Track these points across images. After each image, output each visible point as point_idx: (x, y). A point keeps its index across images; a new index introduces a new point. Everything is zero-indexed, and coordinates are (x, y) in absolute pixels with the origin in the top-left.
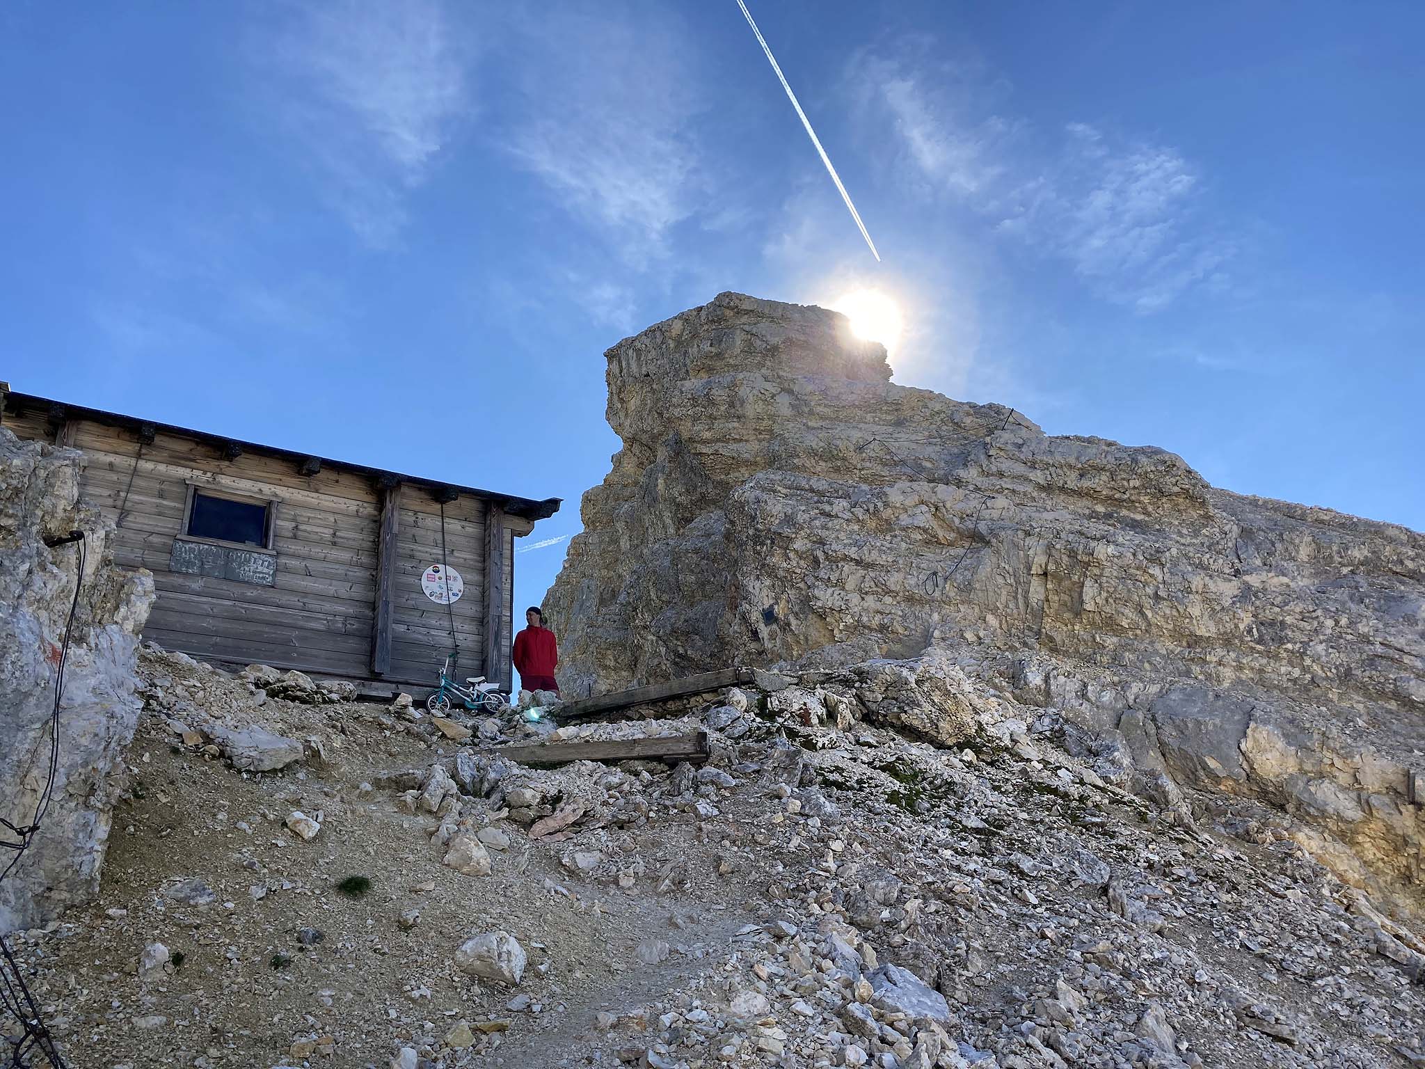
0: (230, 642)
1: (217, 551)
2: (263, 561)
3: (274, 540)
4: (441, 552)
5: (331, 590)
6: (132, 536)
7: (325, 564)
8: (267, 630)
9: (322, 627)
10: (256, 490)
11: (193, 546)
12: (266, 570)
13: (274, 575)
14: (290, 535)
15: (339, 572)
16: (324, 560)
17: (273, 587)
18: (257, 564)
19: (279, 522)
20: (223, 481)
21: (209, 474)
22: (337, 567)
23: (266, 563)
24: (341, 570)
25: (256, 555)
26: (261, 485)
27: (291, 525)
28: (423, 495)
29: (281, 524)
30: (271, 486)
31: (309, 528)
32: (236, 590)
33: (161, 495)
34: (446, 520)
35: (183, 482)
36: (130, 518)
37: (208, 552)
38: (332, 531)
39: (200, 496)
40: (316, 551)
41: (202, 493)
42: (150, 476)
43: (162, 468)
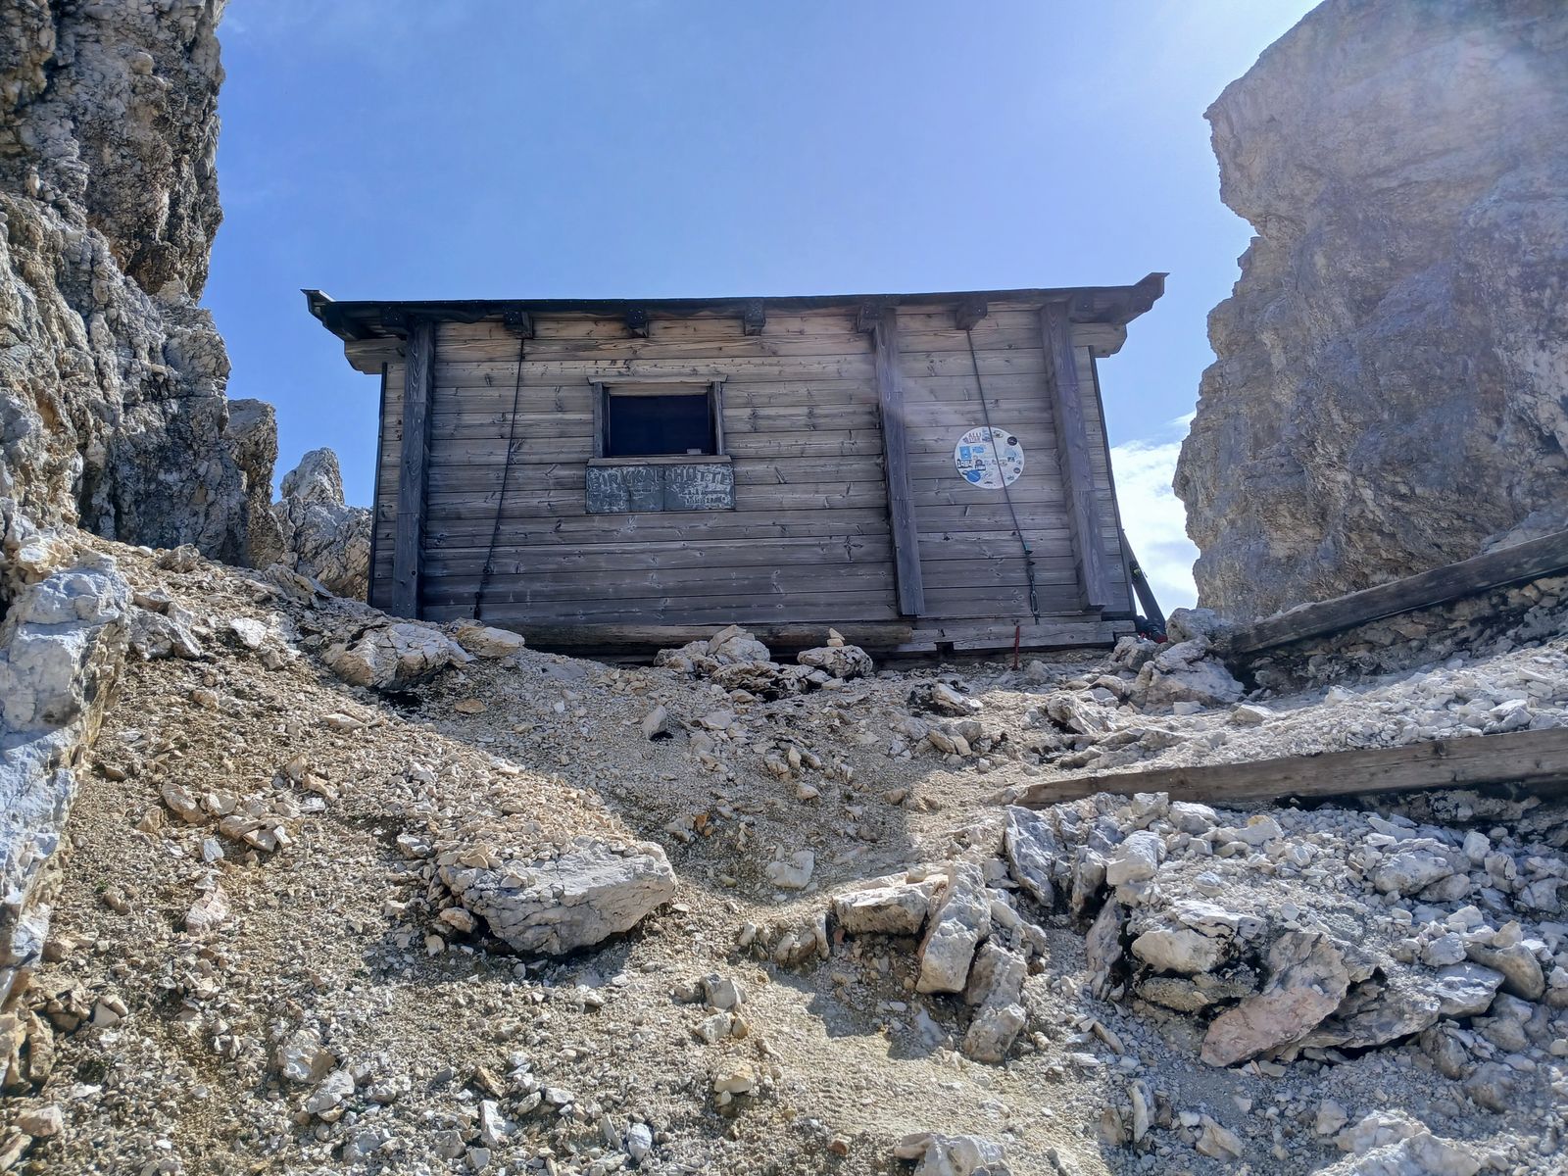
0: (685, 602)
1: (648, 472)
2: (715, 475)
3: (725, 441)
4: (980, 407)
5: (821, 499)
6: (531, 473)
7: (803, 462)
8: (734, 575)
9: (814, 559)
10: (687, 370)
11: (613, 471)
12: (720, 487)
13: (733, 492)
14: (747, 427)
15: (828, 469)
16: (802, 455)
17: (733, 510)
18: (706, 480)
19: (728, 412)
20: (640, 369)
21: (620, 364)
22: (822, 462)
23: (719, 477)
24: (830, 466)
25: (701, 468)
26: (694, 363)
27: (747, 412)
28: (936, 323)
29: (731, 415)
30: (707, 361)
31: (771, 412)
32: (682, 523)
33: (560, 408)
34: (979, 355)
35: (587, 383)
36: (525, 448)
37: (636, 476)
38: (805, 410)
39: (614, 399)
40: (786, 442)
41: (614, 393)
42: (542, 382)
43: (554, 367)
